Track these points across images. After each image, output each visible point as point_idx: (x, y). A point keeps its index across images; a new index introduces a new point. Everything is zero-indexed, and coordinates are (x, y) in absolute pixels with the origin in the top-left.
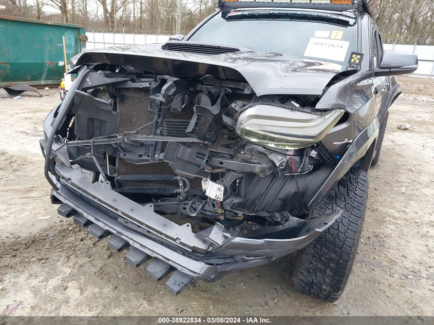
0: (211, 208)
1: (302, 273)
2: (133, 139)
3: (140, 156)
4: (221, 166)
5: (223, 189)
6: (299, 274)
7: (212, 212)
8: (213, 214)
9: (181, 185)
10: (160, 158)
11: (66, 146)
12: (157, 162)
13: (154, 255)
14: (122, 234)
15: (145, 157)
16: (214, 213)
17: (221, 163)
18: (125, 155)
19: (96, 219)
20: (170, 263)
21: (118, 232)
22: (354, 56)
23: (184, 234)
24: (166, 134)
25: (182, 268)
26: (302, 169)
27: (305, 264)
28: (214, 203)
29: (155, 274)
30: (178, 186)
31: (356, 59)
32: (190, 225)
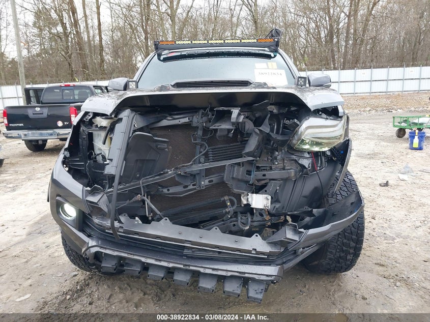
0: (259, 218)
1: (331, 253)
2: (188, 170)
3: (186, 187)
4: (264, 178)
5: (269, 197)
6: (329, 254)
7: (261, 221)
8: (262, 223)
9: (229, 204)
10: (206, 184)
11: (105, 195)
12: (204, 188)
13: (229, 274)
14: (189, 266)
15: (191, 187)
16: (263, 221)
17: (264, 175)
18: (168, 190)
19: (156, 260)
20: (246, 275)
21: (185, 265)
22: (300, 79)
23: (256, 244)
24: (212, 160)
25: (259, 276)
26: (320, 167)
27: (333, 244)
28: (261, 212)
29: (235, 292)
30: (226, 206)
31: (301, 81)
32: (257, 234)
